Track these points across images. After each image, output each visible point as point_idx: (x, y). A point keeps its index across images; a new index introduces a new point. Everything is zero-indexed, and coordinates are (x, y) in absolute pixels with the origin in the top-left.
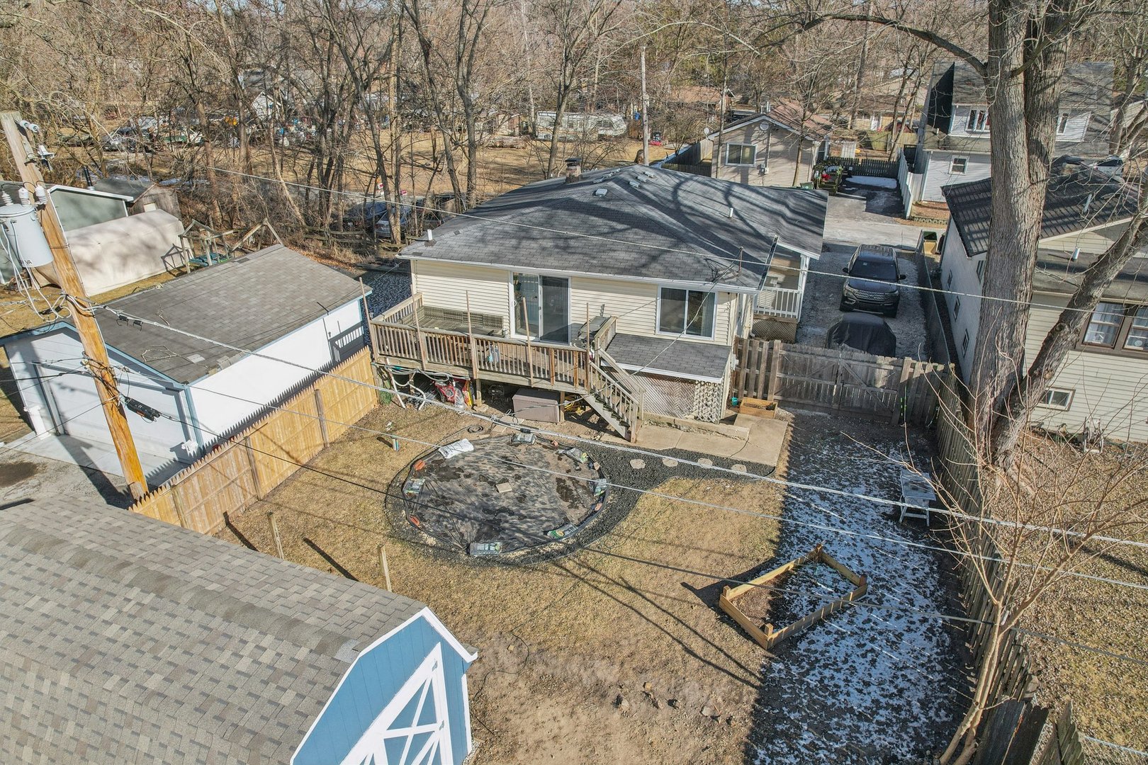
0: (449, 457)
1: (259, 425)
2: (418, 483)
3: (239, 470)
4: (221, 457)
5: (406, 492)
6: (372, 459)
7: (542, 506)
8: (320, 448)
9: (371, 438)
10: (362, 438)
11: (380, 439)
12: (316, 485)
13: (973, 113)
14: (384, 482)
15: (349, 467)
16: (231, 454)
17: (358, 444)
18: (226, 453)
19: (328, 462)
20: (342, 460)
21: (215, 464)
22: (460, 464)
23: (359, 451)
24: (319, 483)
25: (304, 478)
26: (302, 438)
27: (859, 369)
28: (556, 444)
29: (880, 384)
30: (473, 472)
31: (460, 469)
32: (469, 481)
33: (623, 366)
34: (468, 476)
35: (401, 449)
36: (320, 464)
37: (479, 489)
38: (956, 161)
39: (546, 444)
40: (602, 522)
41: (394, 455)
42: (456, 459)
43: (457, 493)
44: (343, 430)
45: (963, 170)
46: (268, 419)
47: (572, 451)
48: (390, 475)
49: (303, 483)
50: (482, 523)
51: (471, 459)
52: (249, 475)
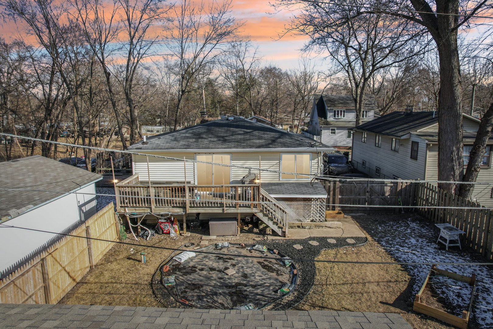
0: (183, 261)
1: (52, 249)
2: (172, 279)
3: (35, 287)
4: (23, 275)
5: (166, 285)
6: (129, 271)
7: (260, 278)
8: (88, 270)
9: (123, 259)
10: (116, 260)
11: (129, 258)
12: (94, 293)
13: (335, 112)
14: (145, 282)
15: (115, 277)
16: (30, 273)
17: (115, 263)
18: (27, 271)
19: (97, 277)
20: (107, 275)
21: (17, 282)
22: (192, 264)
23: (117, 267)
24: (96, 291)
25: (81, 290)
26: (78, 262)
27: (377, 187)
28: (244, 245)
29: (387, 194)
30: (203, 267)
31: (194, 267)
32: (204, 273)
33: (273, 196)
34: (202, 270)
35: (146, 263)
36: (91, 280)
37: (214, 276)
38: (332, 130)
39: (237, 246)
40: (304, 279)
41: (144, 266)
42: (187, 262)
43: (201, 281)
44: (101, 257)
45: (334, 133)
46: (58, 245)
47: (257, 246)
48: (148, 278)
49: (83, 294)
50: (231, 294)
51: (196, 260)
52: (42, 291)
